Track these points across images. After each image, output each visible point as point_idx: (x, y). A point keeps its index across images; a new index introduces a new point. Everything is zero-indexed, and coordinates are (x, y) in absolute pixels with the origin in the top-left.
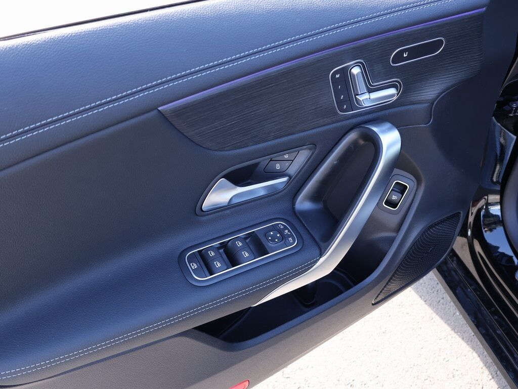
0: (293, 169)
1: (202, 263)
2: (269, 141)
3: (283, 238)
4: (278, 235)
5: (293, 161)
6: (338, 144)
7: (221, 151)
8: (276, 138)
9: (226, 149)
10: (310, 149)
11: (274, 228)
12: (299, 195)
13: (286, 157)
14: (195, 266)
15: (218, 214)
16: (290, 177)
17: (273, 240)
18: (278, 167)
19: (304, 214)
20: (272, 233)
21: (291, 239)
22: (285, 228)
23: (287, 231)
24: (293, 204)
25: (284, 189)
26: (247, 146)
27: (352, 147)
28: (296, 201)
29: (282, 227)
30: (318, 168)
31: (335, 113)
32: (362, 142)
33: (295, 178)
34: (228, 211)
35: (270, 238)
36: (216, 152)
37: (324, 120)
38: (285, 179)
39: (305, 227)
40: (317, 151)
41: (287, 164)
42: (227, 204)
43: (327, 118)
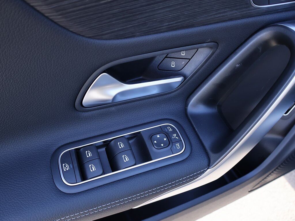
0: (190, 69)
1: (76, 165)
2: (162, 32)
3: (170, 142)
4: (165, 139)
5: (190, 59)
6: (244, 45)
7: (98, 39)
8: (170, 29)
9: (104, 37)
10: (211, 48)
11: (161, 131)
12: (193, 97)
13: (183, 54)
14: (66, 168)
15: (103, 110)
16: (185, 77)
17: (158, 145)
18: (173, 65)
19: (196, 117)
20: (158, 136)
21: (178, 145)
22: (174, 131)
23: (175, 135)
24: (186, 105)
25: (178, 90)
26: (134, 36)
27: (260, 49)
28: (189, 103)
29: (171, 130)
30: (216, 70)
31: (247, 4)
32: (274, 44)
33: (190, 78)
34: (113, 109)
35: (155, 142)
36: (92, 40)
37: (233, 12)
38: (179, 79)
39: (196, 131)
40: (218, 51)
41: (184, 62)
42: (111, 102)
43: (236, 10)
